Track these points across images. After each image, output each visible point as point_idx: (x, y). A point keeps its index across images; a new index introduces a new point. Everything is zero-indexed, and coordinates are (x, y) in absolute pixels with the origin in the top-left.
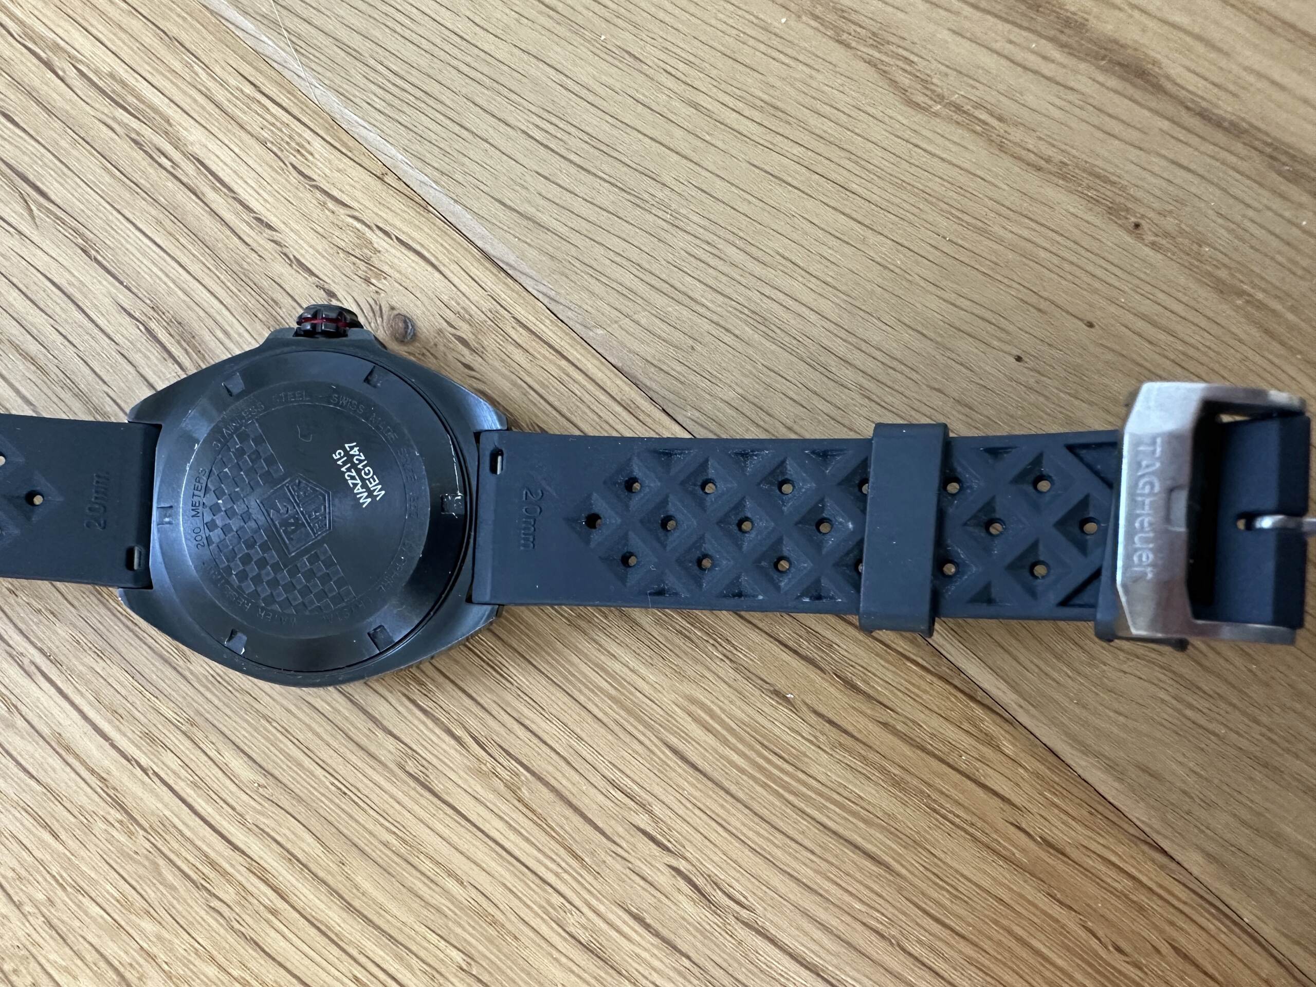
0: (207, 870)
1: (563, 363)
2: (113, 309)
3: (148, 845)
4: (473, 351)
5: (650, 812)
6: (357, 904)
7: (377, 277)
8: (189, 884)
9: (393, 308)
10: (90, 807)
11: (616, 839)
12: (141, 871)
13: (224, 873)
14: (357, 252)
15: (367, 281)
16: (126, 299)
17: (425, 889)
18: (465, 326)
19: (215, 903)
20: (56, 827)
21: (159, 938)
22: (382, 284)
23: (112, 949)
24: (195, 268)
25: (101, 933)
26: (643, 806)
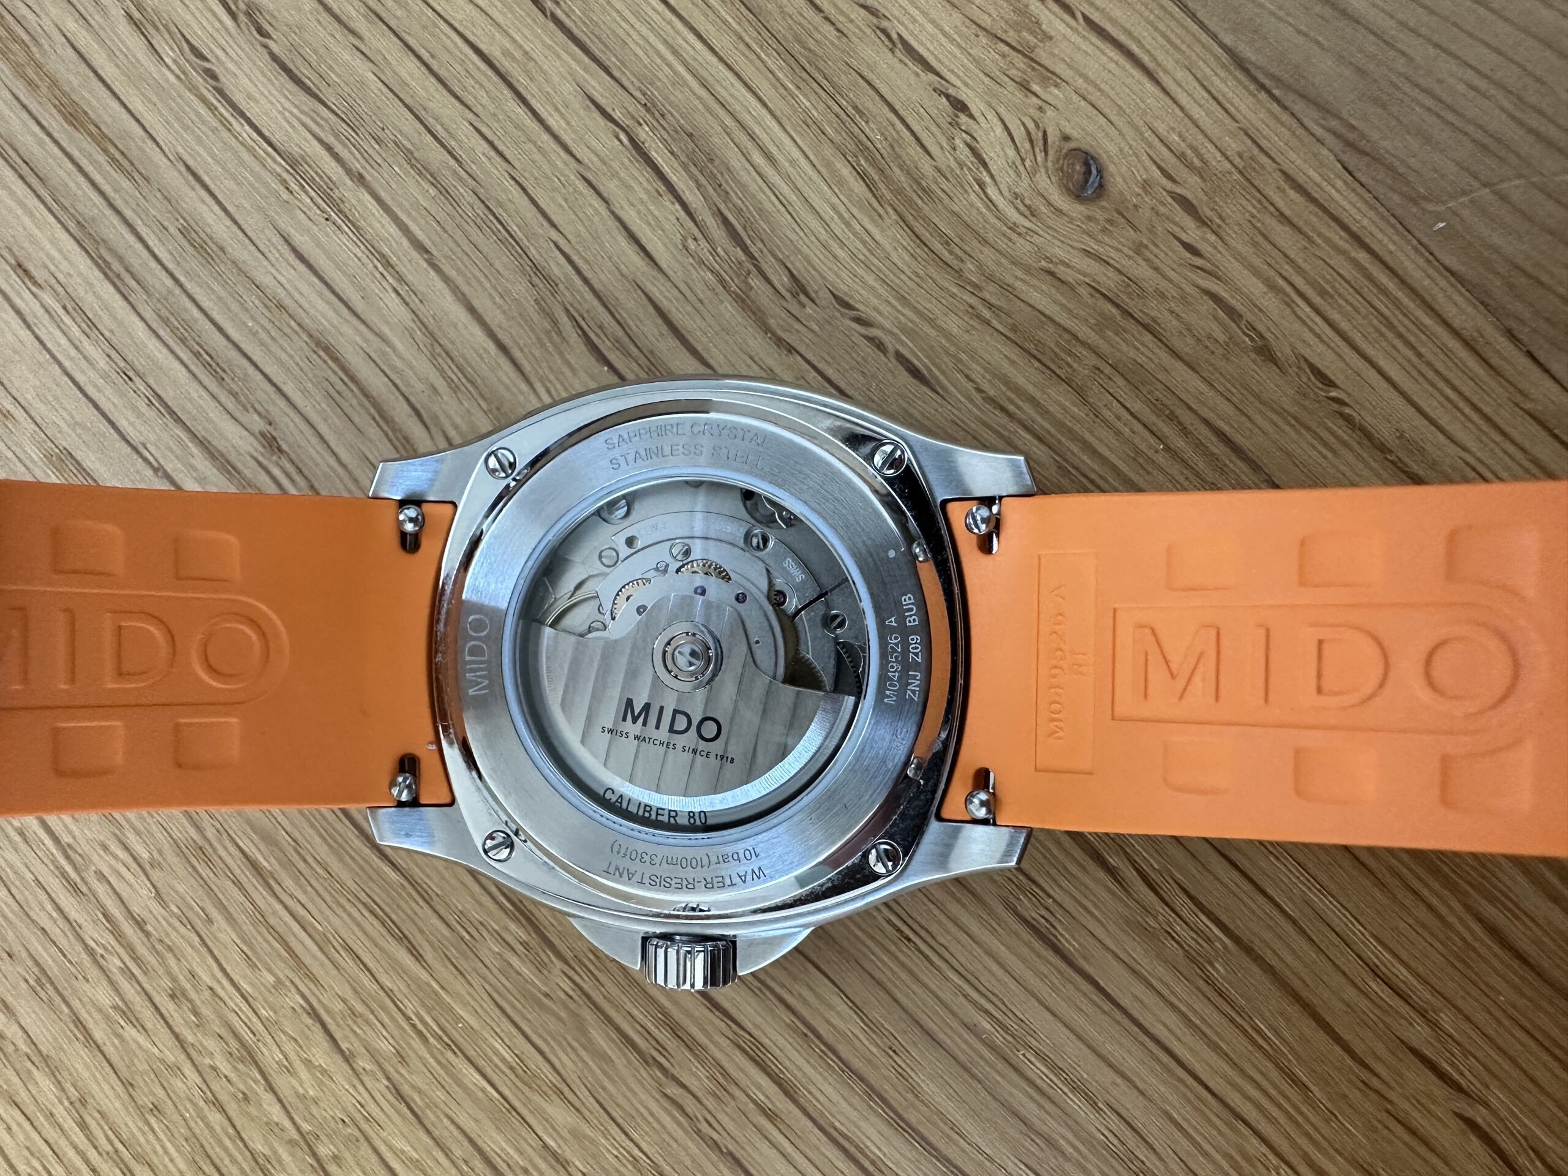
0: (664, 1036)
1: (1362, 256)
2: (577, 102)
3: (567, 986)
4: (1202, 222)
5: (1434, 1025)
6: (912, 1117)
7: (1044, 81)
8: (633, 1057)
9: (1066, 138)
10: (476, 915)
11: (1369, 1060)
12: (553, 1024)
13: (691, 1045)
14: (1011, 37)
15: (1025, 87)
16: (599, 86)
17: (1032, 1106)
18: (1193, 180)
19: (673, 1090)
20: (418, 940)
21: (575, 1133)
22: (1054, 94)
23: (495, 1142)
24: (723, 42)
25: (480, 1115)
26: (1422, 1014)
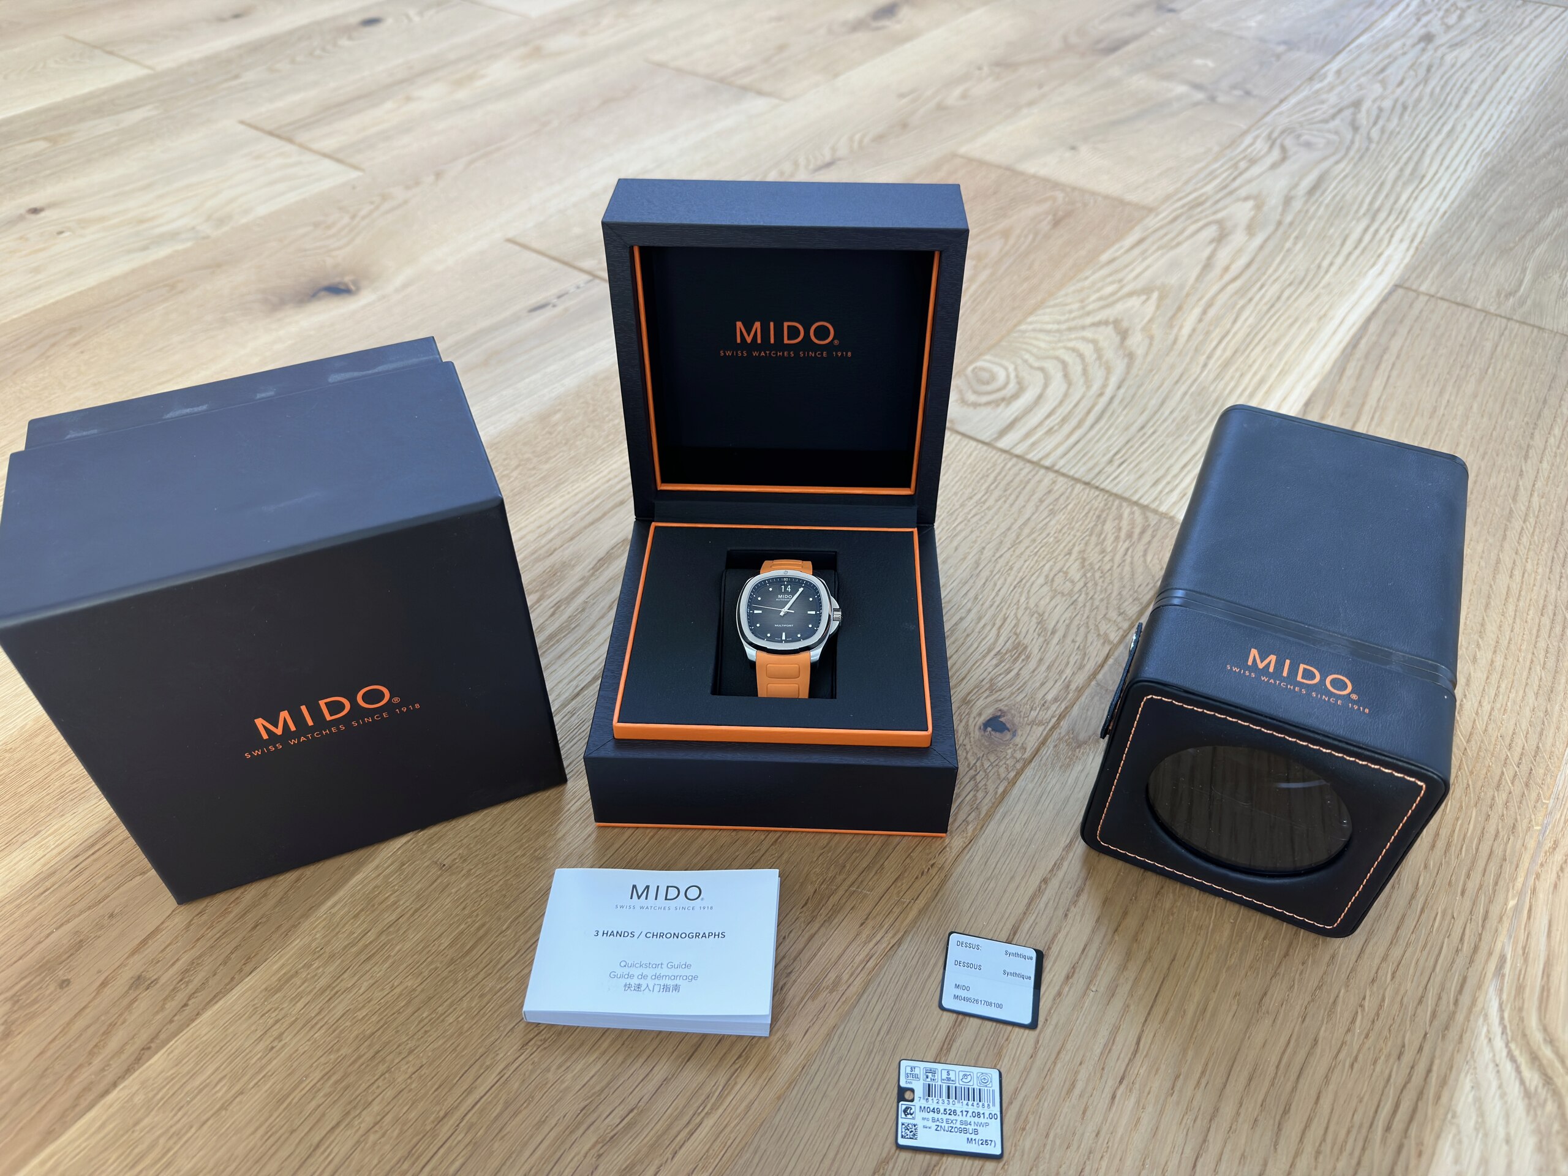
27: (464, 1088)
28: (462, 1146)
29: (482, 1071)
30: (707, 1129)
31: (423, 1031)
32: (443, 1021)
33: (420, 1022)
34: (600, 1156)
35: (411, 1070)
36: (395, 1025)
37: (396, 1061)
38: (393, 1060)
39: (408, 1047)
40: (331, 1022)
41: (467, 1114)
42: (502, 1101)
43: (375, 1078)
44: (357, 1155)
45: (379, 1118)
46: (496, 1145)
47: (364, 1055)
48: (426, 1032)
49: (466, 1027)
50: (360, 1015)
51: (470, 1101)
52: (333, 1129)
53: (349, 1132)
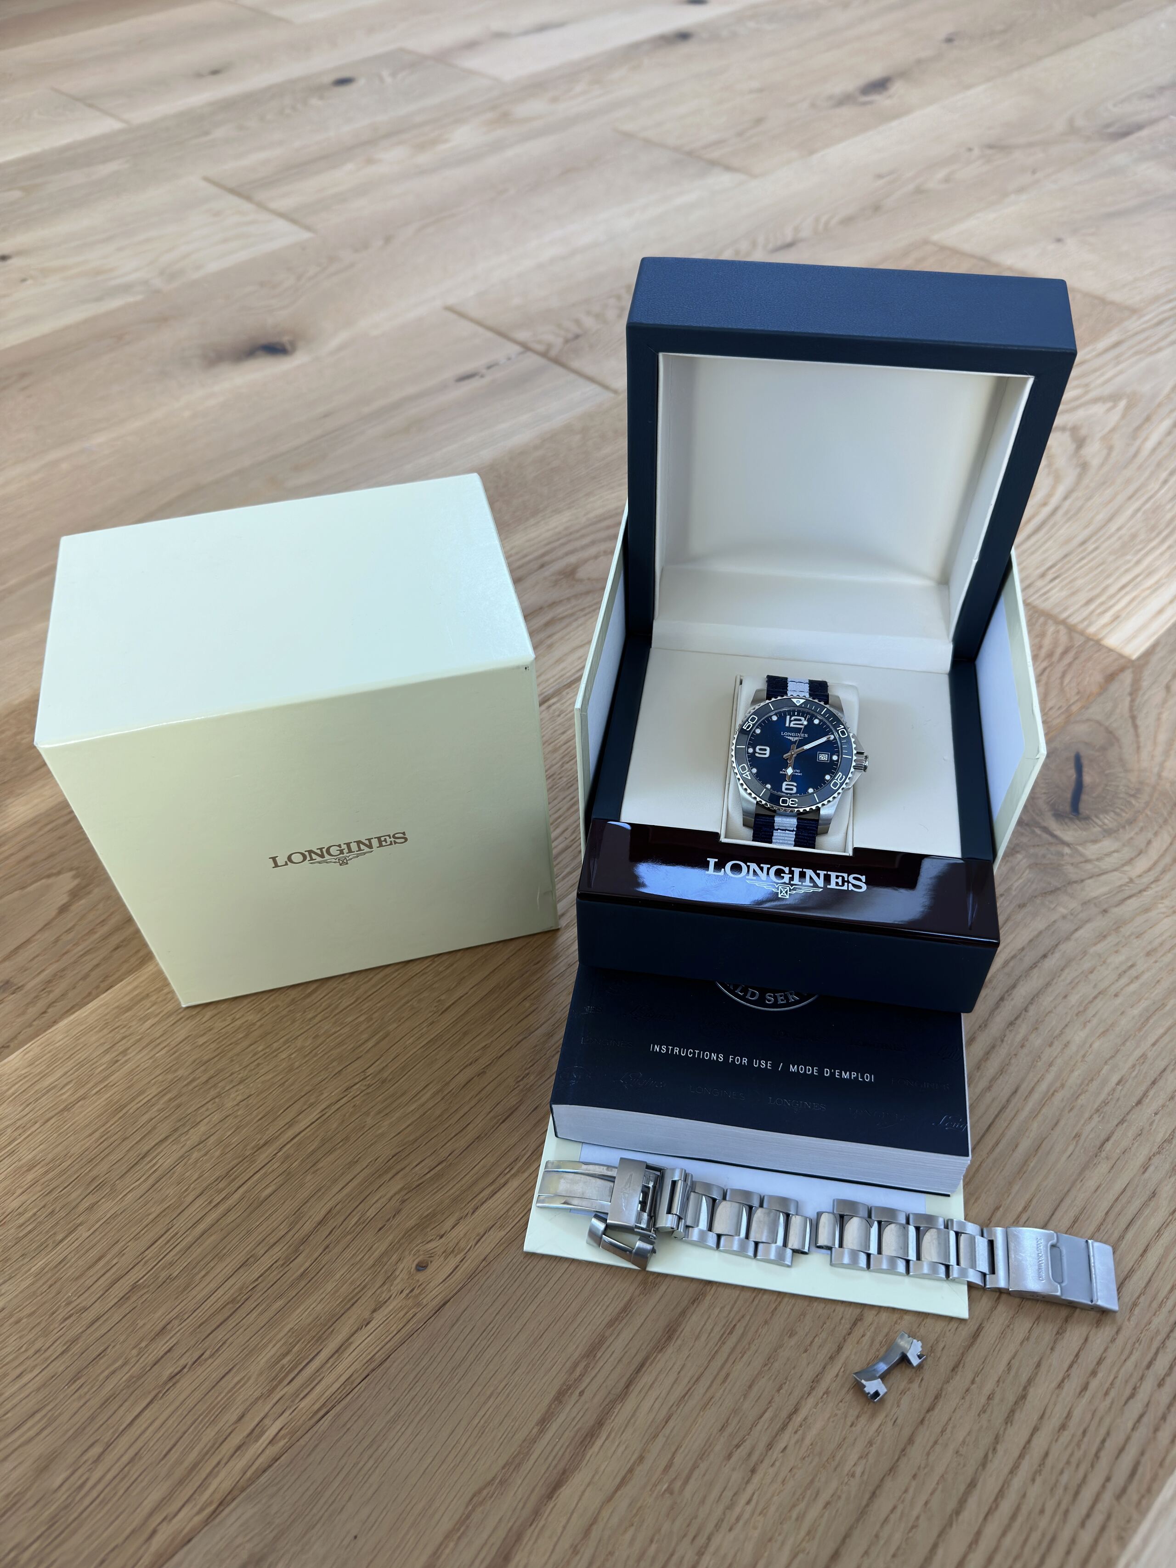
27: (287, 1120)
28: (276, 1174)
29: (305, 1107)
30: (510, 1190)
31: (256, 1063)
32: (276, 1056)
33: (255, 1054)
34: (404, 1201)
35: (239, 1098)
36: (230, 1054)
37: (227, 1088)
38: (224, 1088)
39: (239, 1076)
40: (173, 1044)
41: (285, 1145)
42: (319, 1138)
43: (207, 1100)
44: (179, 1169)
45: (204, 1137)
46: (309, 1177)
47: (199, 1078)
48: (258, 1065)
49: (297, 1064)
50: (201, 1041)
51: (290, 1133)
52: (162, 1141)
53: (175, 1147)
